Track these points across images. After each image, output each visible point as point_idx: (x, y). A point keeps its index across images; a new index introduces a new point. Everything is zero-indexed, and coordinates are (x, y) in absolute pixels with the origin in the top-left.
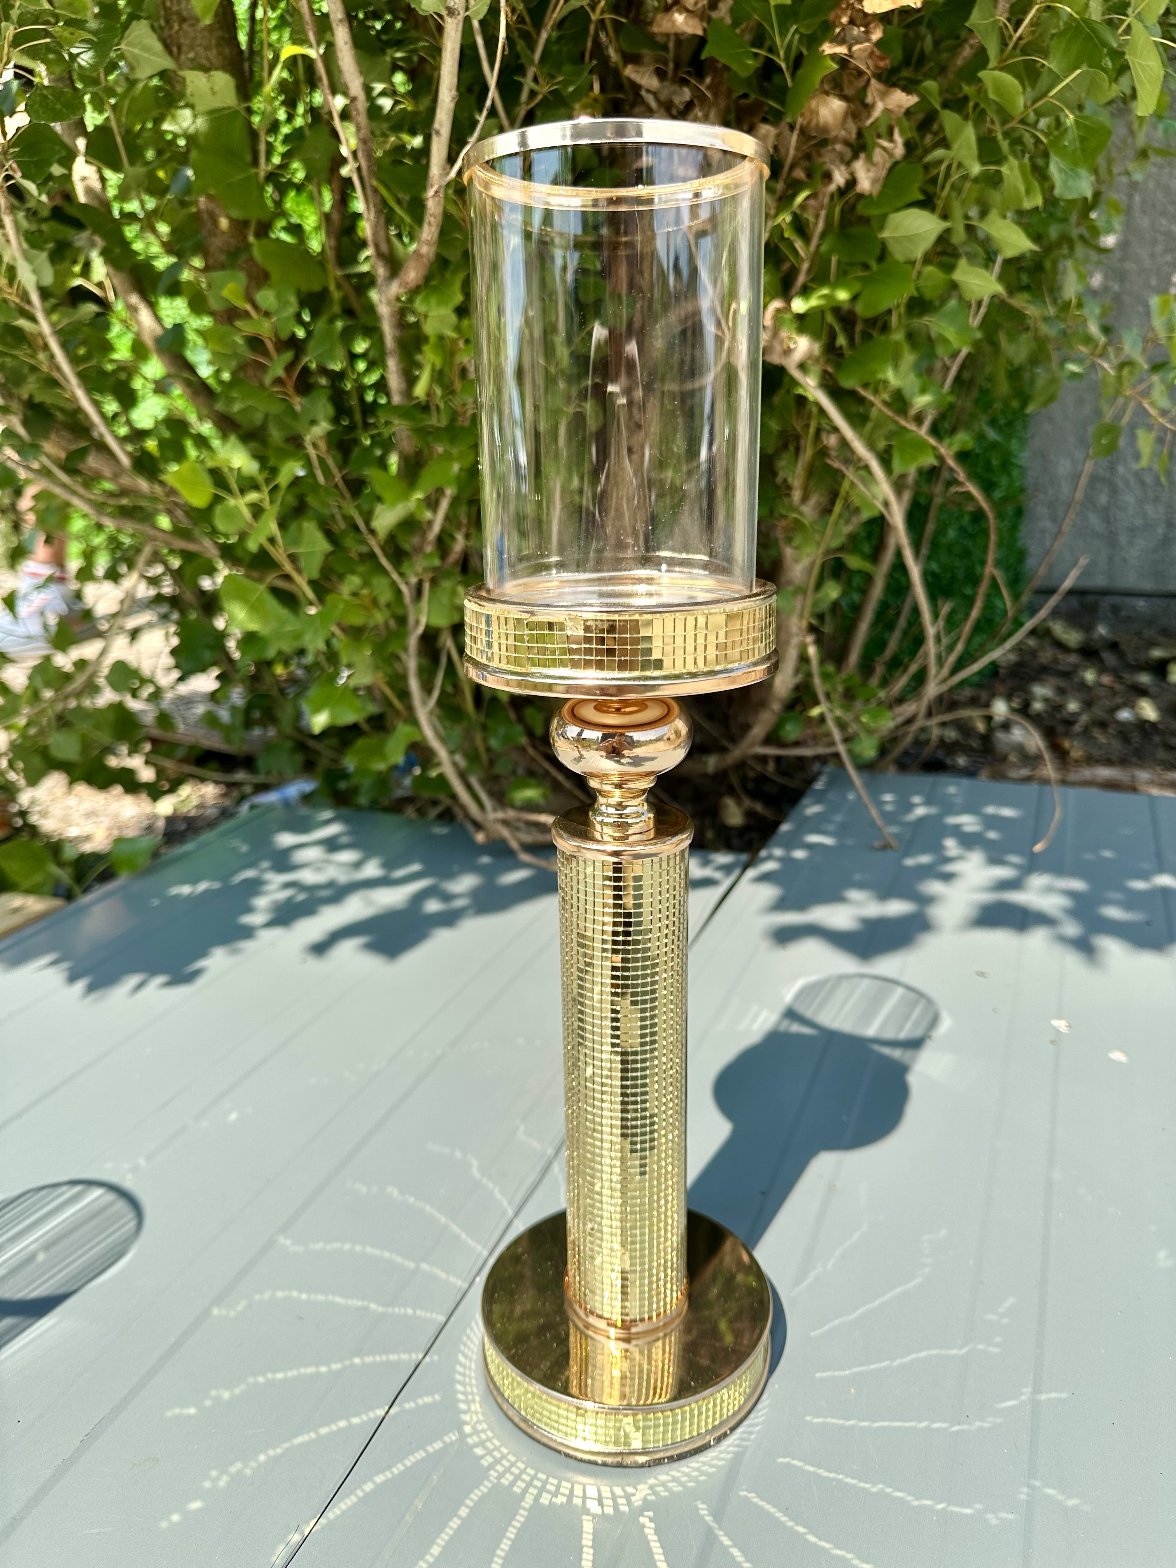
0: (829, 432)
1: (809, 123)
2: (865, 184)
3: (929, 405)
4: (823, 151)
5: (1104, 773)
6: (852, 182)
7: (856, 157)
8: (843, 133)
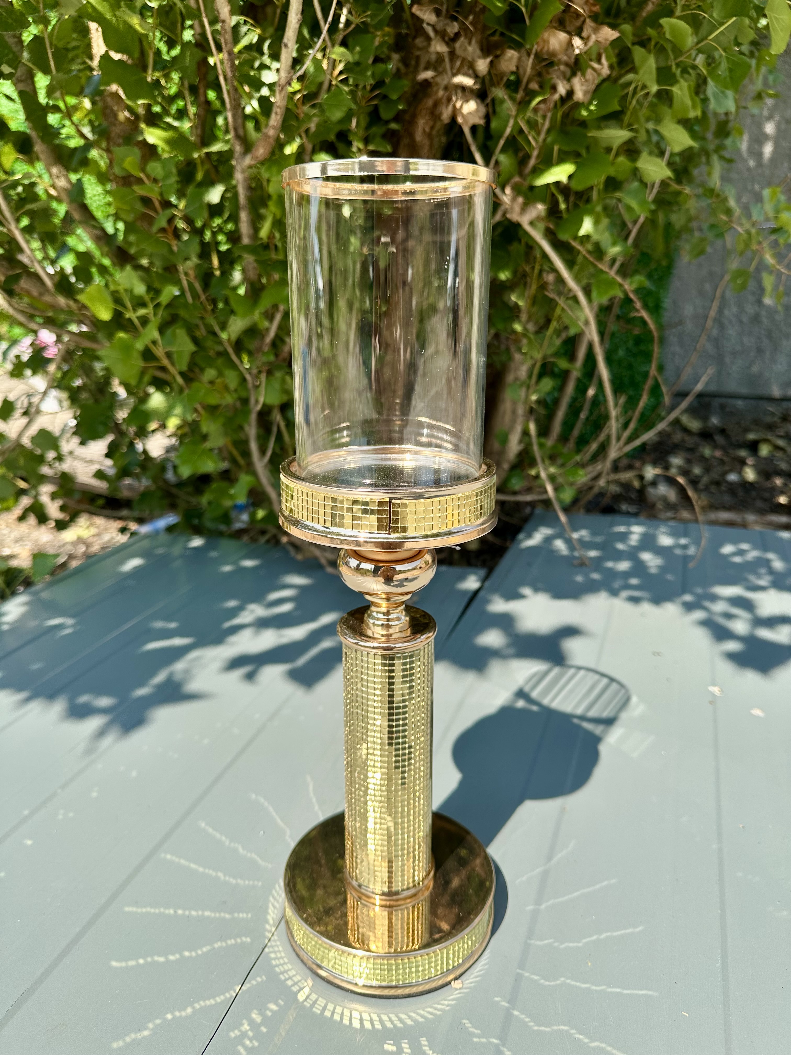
0: (548, 272)
1: (542, 50)
2: (579, 95)
3: (618, 254)
4: (551, 70)
5: (725, 515)
6: (570, 93)
7: (574, 74)
8: (565, 58)
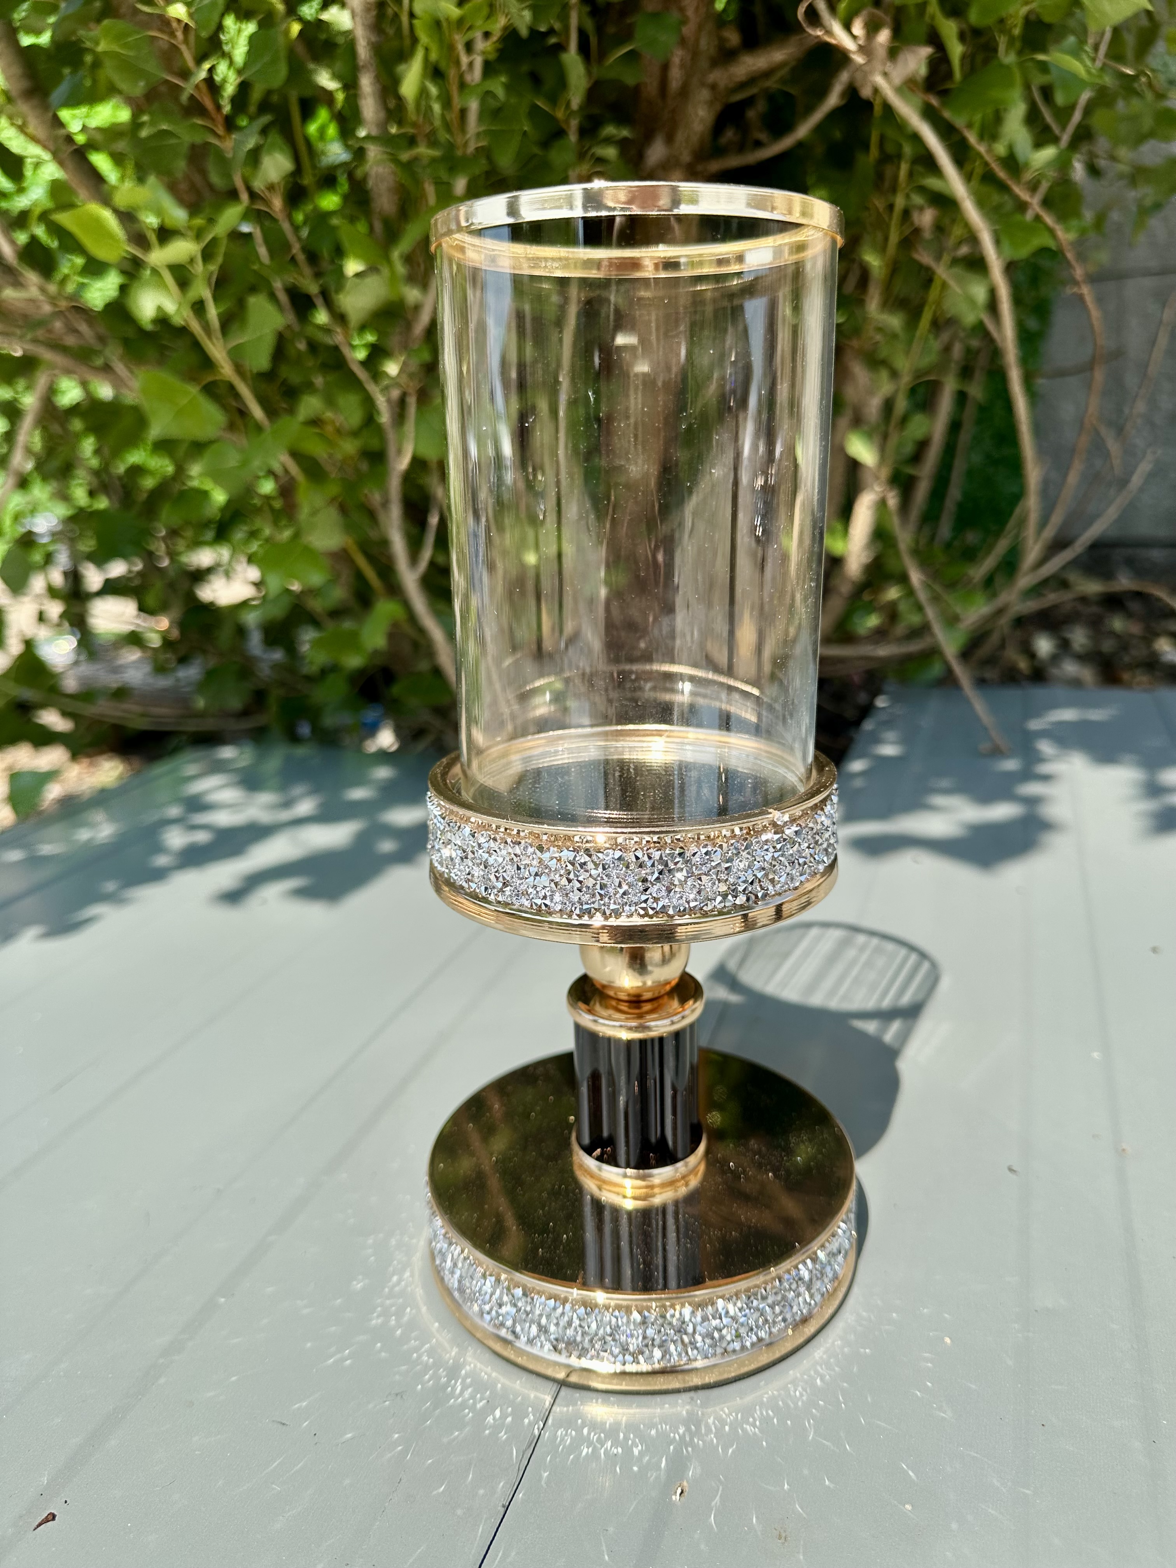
0: (921, 209)
3: (1049, 164)
